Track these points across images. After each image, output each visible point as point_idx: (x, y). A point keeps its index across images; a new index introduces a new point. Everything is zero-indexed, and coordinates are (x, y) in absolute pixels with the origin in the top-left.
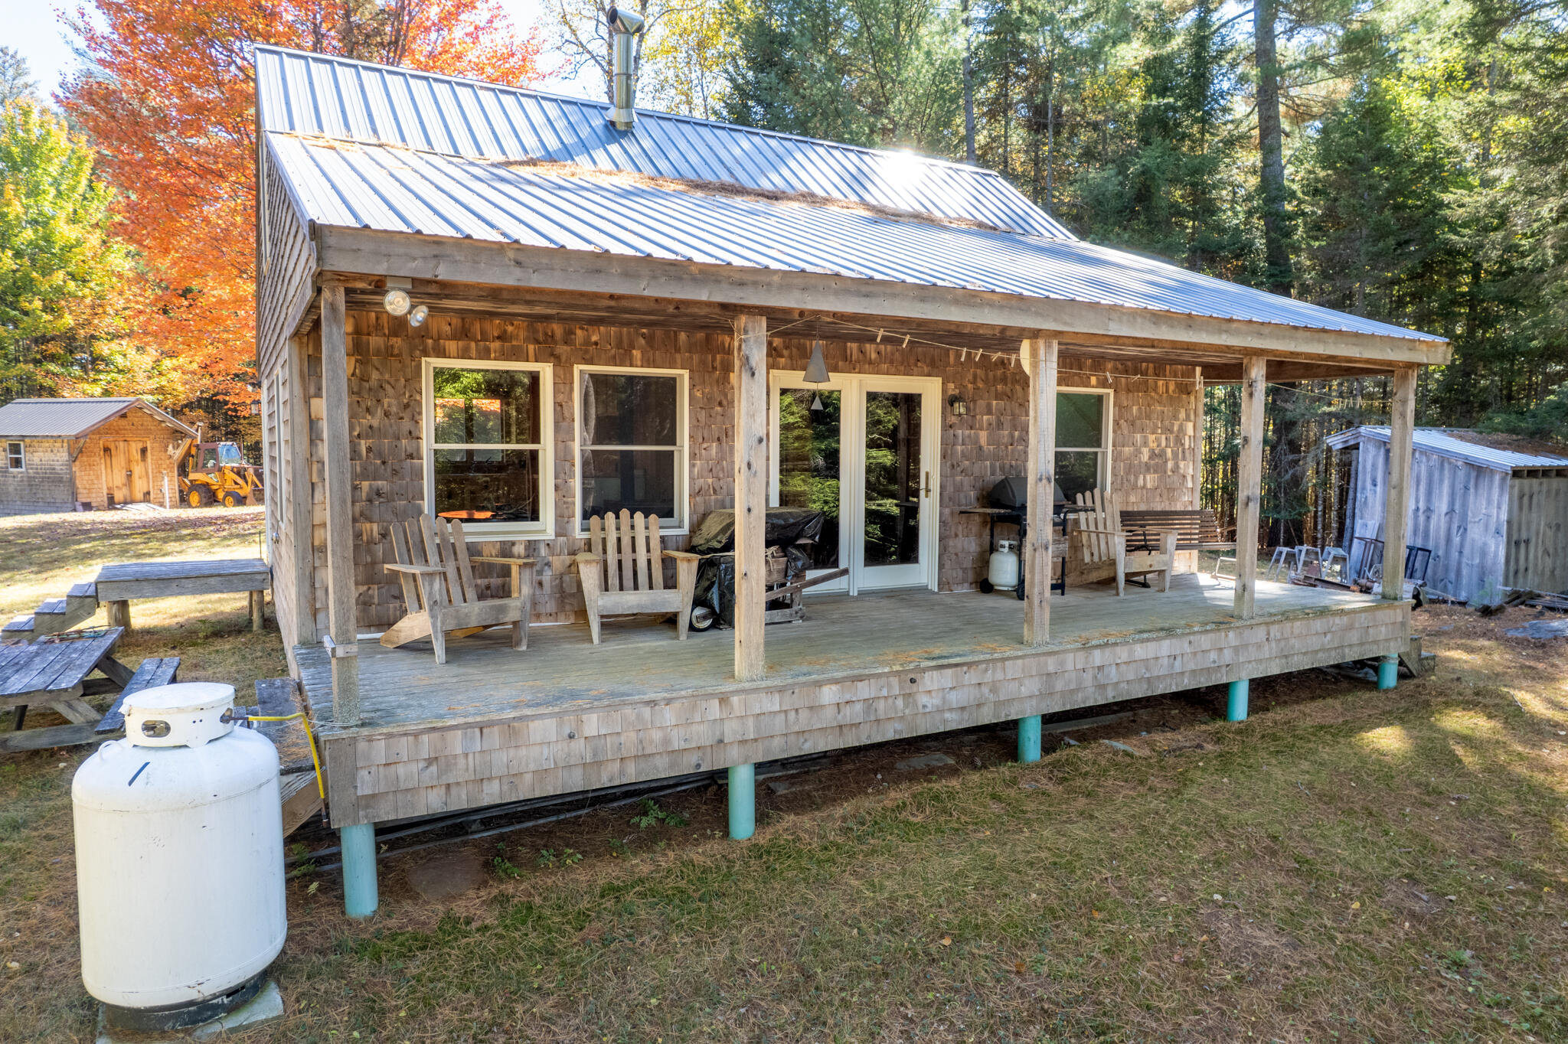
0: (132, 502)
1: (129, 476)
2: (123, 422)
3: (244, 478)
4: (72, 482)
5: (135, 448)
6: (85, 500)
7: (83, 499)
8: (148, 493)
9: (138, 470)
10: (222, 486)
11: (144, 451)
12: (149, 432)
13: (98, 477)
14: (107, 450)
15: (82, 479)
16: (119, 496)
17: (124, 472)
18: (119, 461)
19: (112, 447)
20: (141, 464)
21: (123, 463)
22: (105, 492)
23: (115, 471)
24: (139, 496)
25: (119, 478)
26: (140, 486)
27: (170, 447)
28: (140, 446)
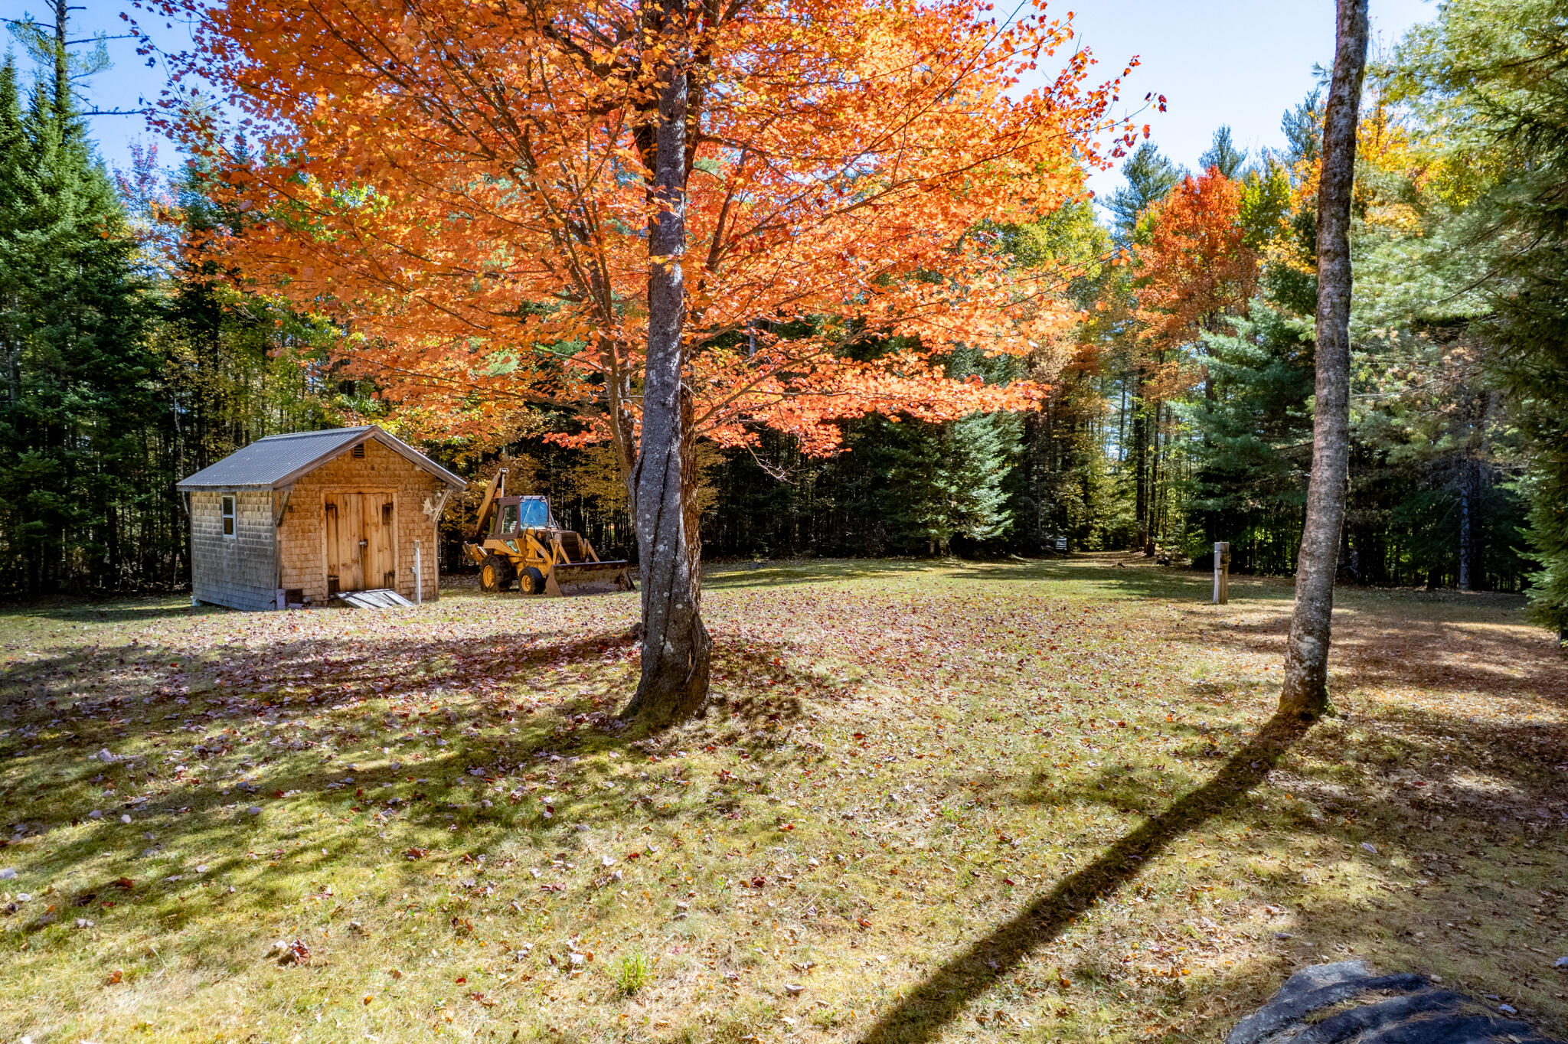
0: (366, 588)
1: (364, 548)
2: (358, 465)
3: (548, 548)
4: (275, 559)
5: (374, 503)
6: (293, 586)
7: (290, 584)
8: (392, 574)
9: (377, 538)
10: (523, 559)
11: (387, 509)
12: (395, 479)
13: (315, 550)
14: (330, 507)
15: (291, 552)
16: (346, 579)
17: (355, 541)
18: (349, 524)
19: (340, 503)
20: (383, 530)
21: (355, 528)
22: (325, 572)
23: (343, 540)
24: (377, 578)
25: (348, 550)
26: (379, 562)
27: (427, 504)
28: (382, 501)
